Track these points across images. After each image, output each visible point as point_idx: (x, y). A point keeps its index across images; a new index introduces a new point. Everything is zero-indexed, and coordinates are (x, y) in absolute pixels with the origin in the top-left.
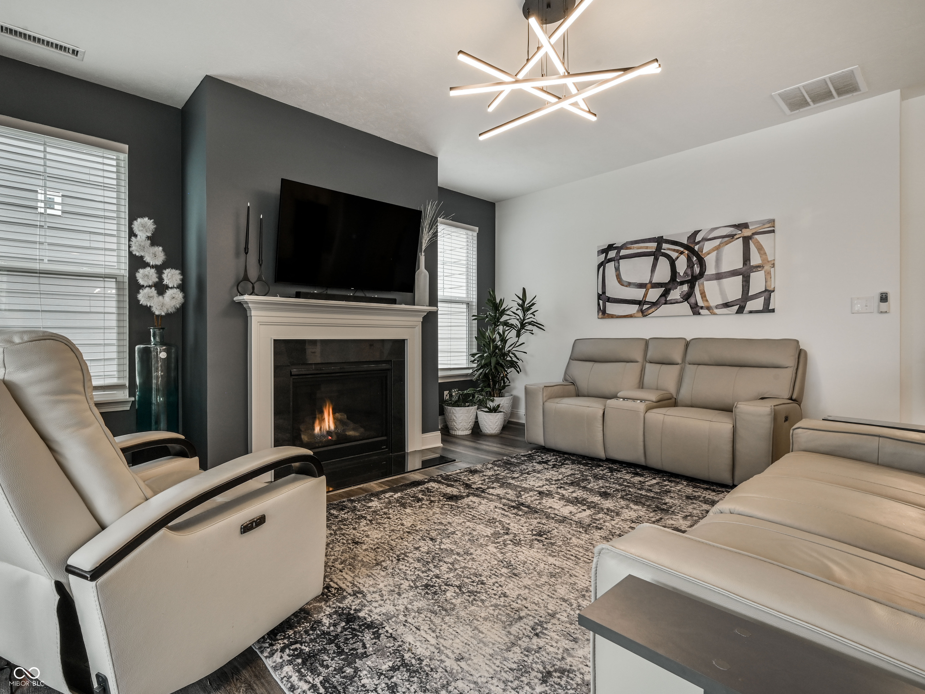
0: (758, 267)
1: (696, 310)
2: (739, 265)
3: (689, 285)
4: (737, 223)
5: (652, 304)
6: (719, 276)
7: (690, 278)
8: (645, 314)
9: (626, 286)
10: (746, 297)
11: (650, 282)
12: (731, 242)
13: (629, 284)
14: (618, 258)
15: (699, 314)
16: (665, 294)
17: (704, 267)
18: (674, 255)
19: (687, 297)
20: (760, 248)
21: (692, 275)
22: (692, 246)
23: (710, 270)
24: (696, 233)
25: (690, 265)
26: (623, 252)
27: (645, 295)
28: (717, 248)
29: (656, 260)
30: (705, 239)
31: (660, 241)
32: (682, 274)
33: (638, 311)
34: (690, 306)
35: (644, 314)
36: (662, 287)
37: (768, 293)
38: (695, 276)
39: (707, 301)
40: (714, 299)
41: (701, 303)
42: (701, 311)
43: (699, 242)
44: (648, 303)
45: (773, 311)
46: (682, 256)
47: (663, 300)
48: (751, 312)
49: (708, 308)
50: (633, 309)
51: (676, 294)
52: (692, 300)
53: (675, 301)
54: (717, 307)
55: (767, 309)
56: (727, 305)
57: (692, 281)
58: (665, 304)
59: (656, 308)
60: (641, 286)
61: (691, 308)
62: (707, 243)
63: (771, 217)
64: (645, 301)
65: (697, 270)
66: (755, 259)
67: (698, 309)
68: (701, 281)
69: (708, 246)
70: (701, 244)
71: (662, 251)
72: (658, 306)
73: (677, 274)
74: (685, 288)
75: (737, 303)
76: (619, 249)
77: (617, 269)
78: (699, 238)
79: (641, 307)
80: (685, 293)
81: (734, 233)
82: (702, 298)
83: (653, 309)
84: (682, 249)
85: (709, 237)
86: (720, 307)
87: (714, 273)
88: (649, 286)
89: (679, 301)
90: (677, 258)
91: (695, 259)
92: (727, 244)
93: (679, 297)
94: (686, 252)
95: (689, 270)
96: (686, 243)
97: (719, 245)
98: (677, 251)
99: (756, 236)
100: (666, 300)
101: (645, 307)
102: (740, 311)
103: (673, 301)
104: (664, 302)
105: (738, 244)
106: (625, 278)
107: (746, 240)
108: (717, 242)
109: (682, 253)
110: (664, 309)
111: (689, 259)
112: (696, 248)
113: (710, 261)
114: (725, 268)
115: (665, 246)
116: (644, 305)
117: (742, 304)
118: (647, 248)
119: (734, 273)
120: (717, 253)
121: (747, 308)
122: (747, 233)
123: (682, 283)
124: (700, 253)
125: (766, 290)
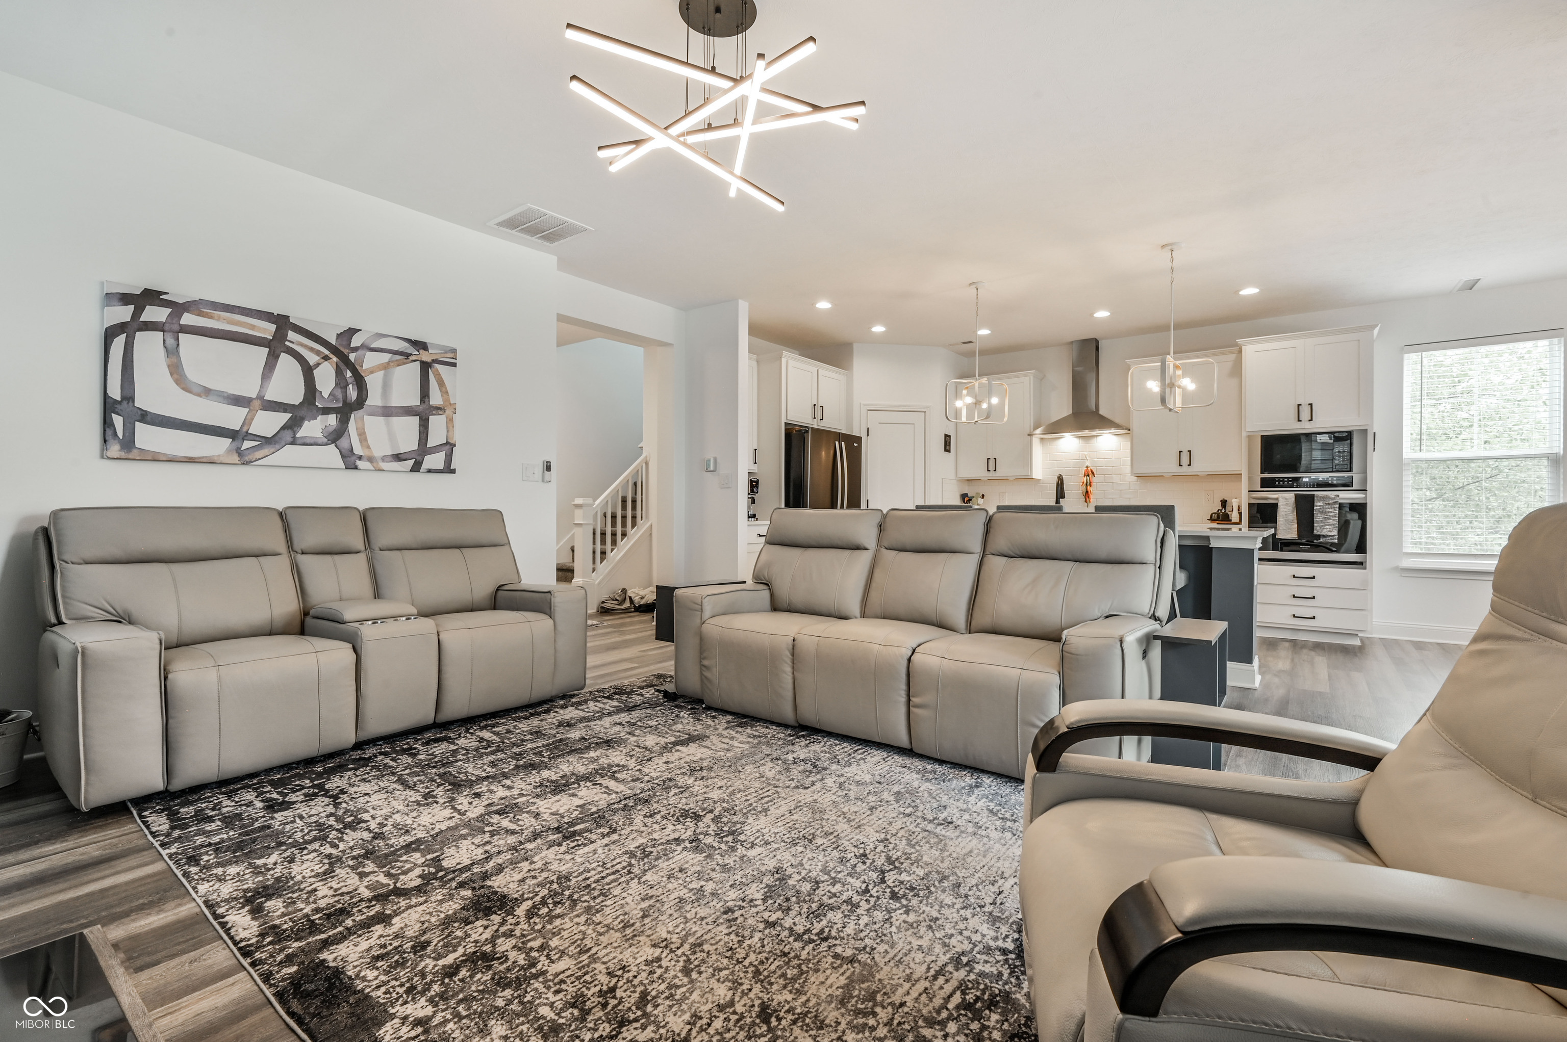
0: (439, 409)
1: (350, 461)
2: (414, 400)
3: (339, 416)
4: (413, 339)
5: (263, 440)
6: (387, 412)
7: (340, 405)
8: (247, 458)
9: (199, 395)
10: (423, 449)
11: (260, 397)
12: (405, 364)
13: (207, 392)
14: (175, 327)
15: (356, 468)
16: (293, 425)
17: (364, 392)
18: (312, 359)
19: (335, 436)
20: (441, 383)
21: (345, 402)
22: (346, 351)
23: (374, 399)
24: (352, 332)
25: (341, 383)
26: (188, 319)
27: (247, 421)
28: (386, 367)
29: (273, 358)
30: (365, 347)
31: (282, 323)
32: (326, 395)
33: (229, 451)
34: (341, 452)
35: (244, 459)
36: (285, 411)
37: (449, 446)
38: (350, 404)
39: (369, 447)
40: (380, 447)
41: (358, 450)
42: (359, 463)
43: (355, 349)
44: (255, 437)
45: (453, 471)
46: (326, 364)
47: (287, 435)
48: (429, 471)
49: (371, 459)
50: (220, 446)
51: (313, 428)
52: (343, 442)
53: (312, 441)
54: (384, 459)
55: (448, 469)
56: (398, 457)
57: (345, 411)
58: (293, 443)
59: (272, 450)
60: (238, 401)
61: (343, 456)
62: (369, 354)
63: (454, 346)
64: (247, 432)
65: (353, 393)
66: (436, 399)
67: (353, 458)
68: (359, 413)
69: (370, 361)
70: (360, 352)
71: (287, 343)
72: (277, 446)
73: (317, 394)
74: (332, 420)
75: (413, 456)
76: (178, 308)
77: (172, 352)
78: (356, 341)
79: (236, 444)
80: (331, 429)
81: (409, 351)
82: (361, 442)
83: (265, 451)
84: (327, 352)
85: (373, 346)
86: (387, 459)
87: (380, 404)
88: (257, 403)
89: (320, 442)
90: (318, 365)
91: (349, 374)
92: (399, 365)
93: (321, 435)
94: (335, 359)
95: (339, 390)
96: (334, 343)
97: (388, 363)
98: (318, 353)
99: (437, 366)
100: (294, 437)
101: (247, 444)
102: (416, 468)
103: (308, 441)
104: (290, 440)
105: (414, 369)
106: (192, 373)
107: (425, 367)
108: (386, 357)
109: (326, 358)
110: (288, 454)
111: (339, 373)
112: (352, 357)
113: (373, 382)
114: (396, 401)
115: (291, 335)
116: (244, 440)
117: (419, 458)
118: (253, 327)
119: (408, 411)
120: (385, 376)
121: (425, 466)
122: (426, 357)
123: (326, 411)
124: (358, 367)
125: (447, 443)
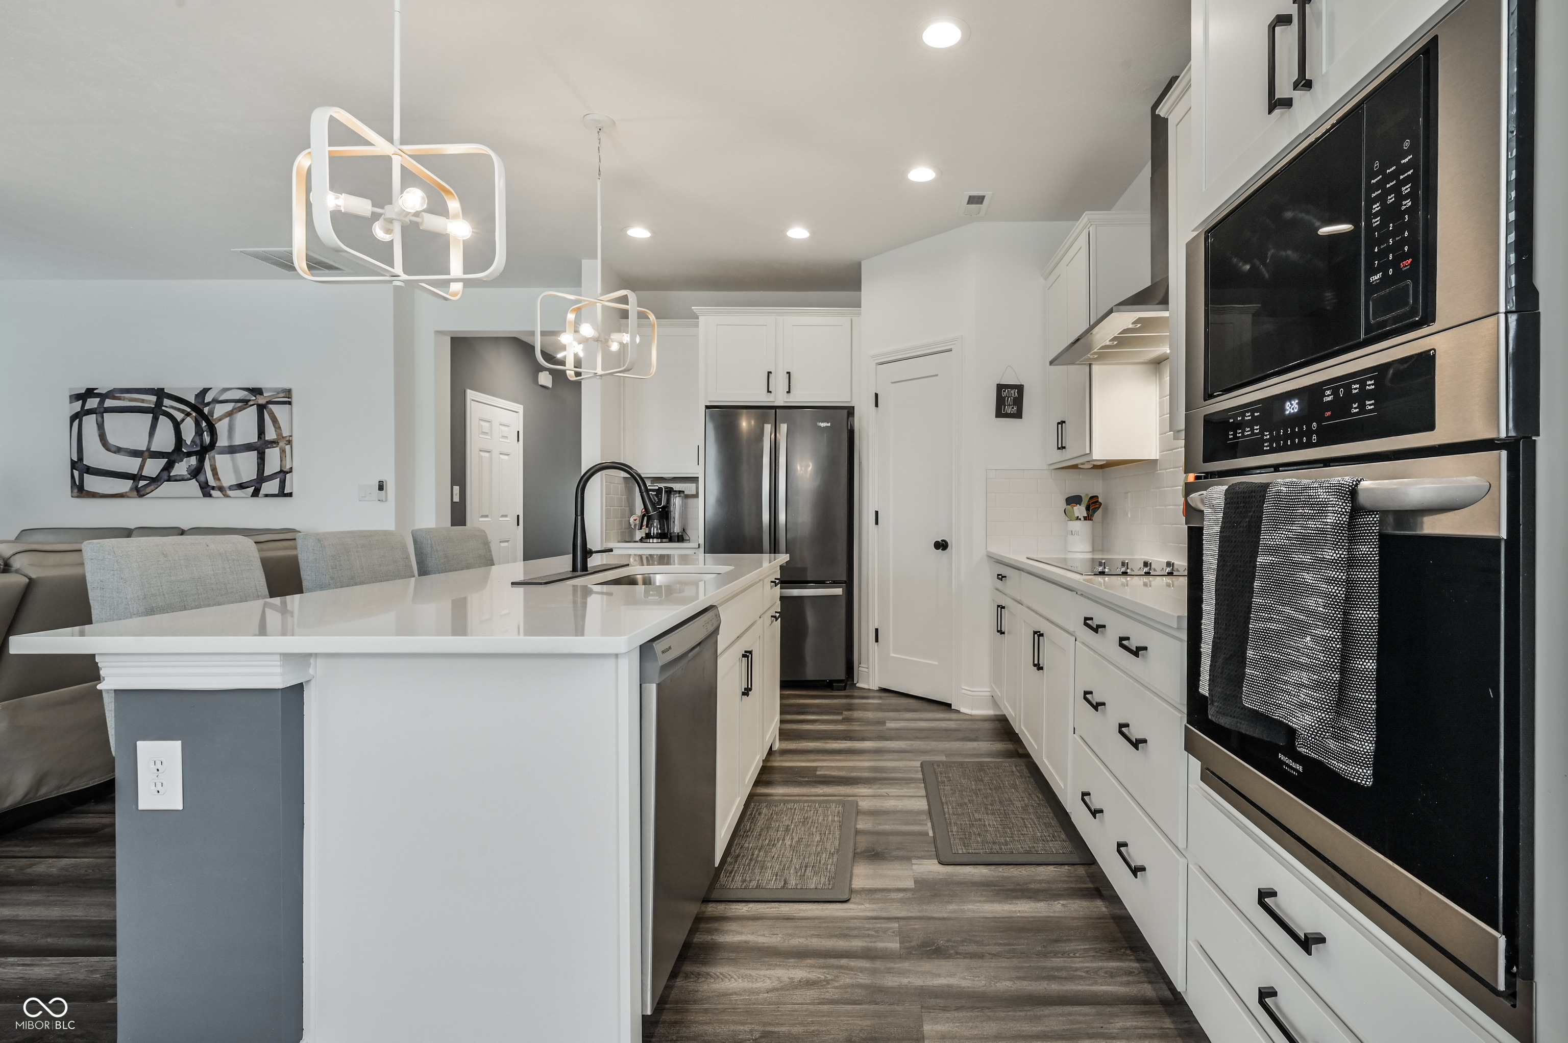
0: (273, 443)
1: (206, 490)
2: (253, 438)
3: (198, 457)
4: (251, 387)
5: (151, 480)
6: (232, 450)
7: (199, 449)
8: (142, 493)
9: (114, 452)
10: (261, 478)
11: (148, 449)
12: (244, 409)
13: (118, 450)
14: (102, 410)
15: (210, 496)
16: (169, 467)
17: (215, 437)
18: (179, 416)
19: (196, 473)
20: (275, 421)
21: (201, 446)
22: (201, 407)
23: (222, 442)
24: (205, 391)
25: (199, 432)
26: (109, 403)
27: (142, 467)
28: (230, 414)
29: (155, 420)
30: (216, 401)
31: (160, 393)
32: (189, 443)
33: (131, 489)
34: (200, 485)
35: (140, 493)
36: (164, 457)
37: (283, 474)
38: (205, 447)
39: (219, 479)
40: (228, 479)
41: (212, 482)
42: (212, 492)
43: (208, 404)
44: (146, 478)
45: (290, 495)
46: (189, 418)
47: (165, 475)
48: (266, 496)
49: (221, 489)
50: (125, 486)
51: (181, 468)
52: (201, 478)
53: (180, 478)
54: (231, 488)
55: (283, 493)
56: (241, 486)
57: (203, 452)
58: (168, 480)
59: (156, 486)
60: (135, 453)
61: (201, 488)
62: (218, 406)
63: (287, 386)
64: (141, 475)
65: (207, 439)
66: (270, 434)
67: (209, 488)
68: (212, 453)
69: (219, 410)
70: (211, 406)
71: (163, 408)
72: (159, 483)
73: (183, 442)
74: (193, 461)
75: (253, 483)
76: (103, 397)
77: (101, 426)
78: (208, 398)
79: (135, 483)
80: (193, 468)
81: (248, 398)
82: (213, 476)
83: (152, 487)
84: (189, 410)
85: (220, 399)
86: (234, 488)
87: (227, 445)
88: (146, 454)
89: (186, 477)
90: (183, 420)
91: (204, 424)
92: (240, 411)
93: (186, 473)
94: (194, 414)
95: (198, 437)
96: (193, 402)
97: (232, 411)
98: (182, 411)
99: (271, 406)
100: (169, 476)
101: (142, 483)
102: (256, 494)
103: (178, 478)
104: (166, 478)
105: (252, 412)
106: (112, 440)
107: (261, 408)
108: (229, 407)
109: (188, 414)
110: (166, 488)
111: (197, 424)
112: (206, 410)
113: (222, 427)
114: (238, 441)
115: (167, 402)
116: (140, 480)
117: (258, 486)
118: (143, 401)
119: (248, 447)
120: (230, 421)
121: (262, 492)
122: (262, 401)
123: (189, 454)
124: (210, 418)
125: (281, 471)
